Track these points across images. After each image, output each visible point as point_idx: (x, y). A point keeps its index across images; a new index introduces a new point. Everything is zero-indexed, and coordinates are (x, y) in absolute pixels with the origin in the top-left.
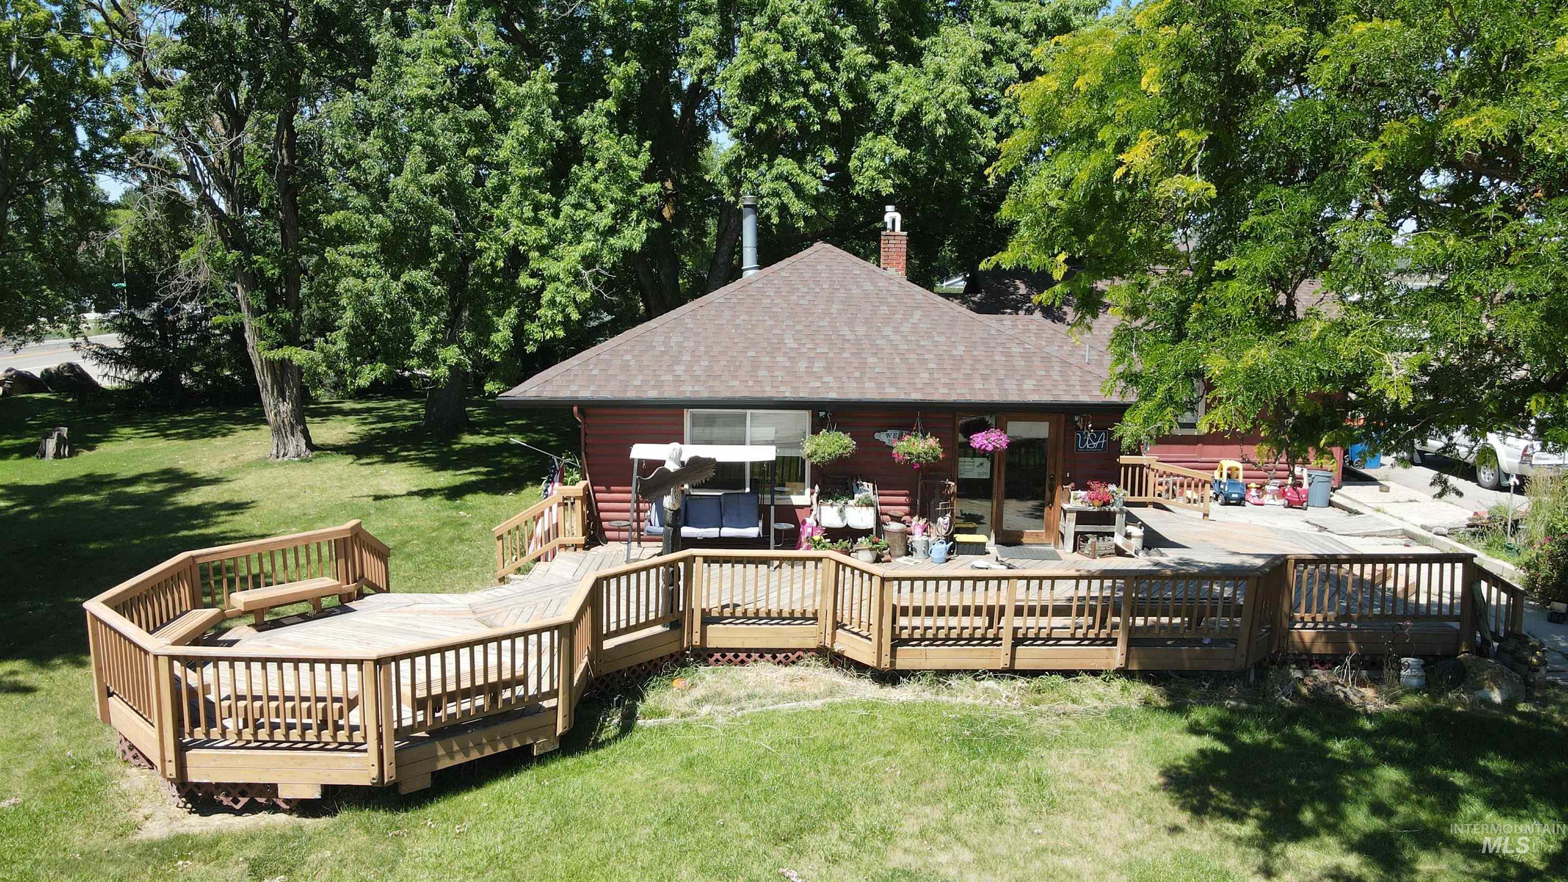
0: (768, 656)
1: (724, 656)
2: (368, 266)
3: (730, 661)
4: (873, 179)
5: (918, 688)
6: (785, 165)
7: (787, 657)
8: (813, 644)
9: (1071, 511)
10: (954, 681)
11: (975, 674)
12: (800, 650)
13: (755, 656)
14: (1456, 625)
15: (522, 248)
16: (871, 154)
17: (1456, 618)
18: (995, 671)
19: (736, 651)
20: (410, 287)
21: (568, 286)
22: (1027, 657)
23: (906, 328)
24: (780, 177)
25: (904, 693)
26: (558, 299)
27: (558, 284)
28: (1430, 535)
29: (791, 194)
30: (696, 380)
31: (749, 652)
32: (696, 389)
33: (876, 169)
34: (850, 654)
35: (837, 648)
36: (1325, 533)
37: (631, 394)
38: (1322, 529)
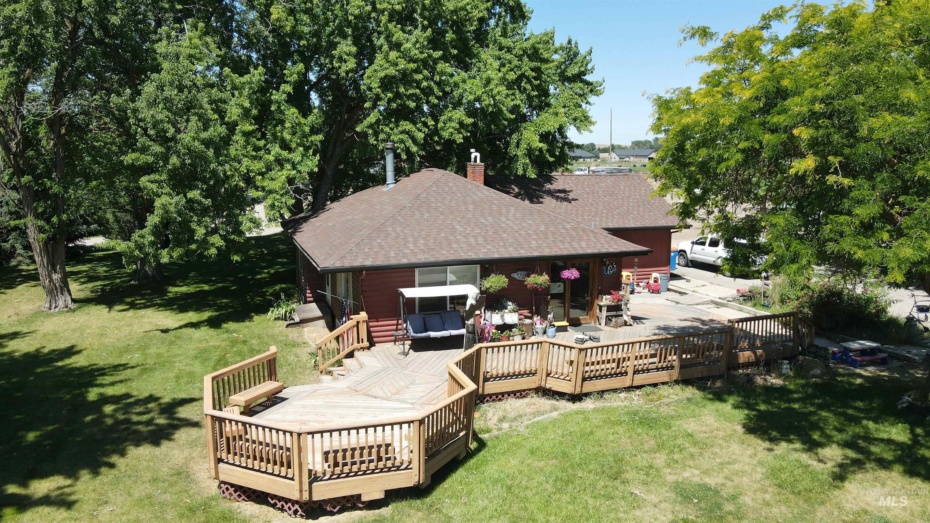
0: (512, 395)
1: (491, 398)
2: (162, 188)
3: (494, 400)
4: (452, 134)
5: (592, 401)
6: (406, 125)
7: (521, 394)
8: (534, 386)
9: (604, 306)
10: (606, 396)
11: (615, 390)
12: (527, 390)
13: (506, 396)
14: (791, 344)
15: (252, 175)
16: (450, 119)
17: (790, 340)
18: (625, 388)
19: (497, 395)
20: (190, 201)
21: (282, 195)
22: (640, 379)
23: (511, 216)
24: (403, 132)
25: (588, 404)
26: (276, 204)
27: (274, 195)
28: (725, 302)
29: (410, 141)
30: (423, 251)
31: (503, 394)
32: (426, 256)
33: (453, 128)
34: (555, 388)
35: (548, 386)
36: (679, 305)
37: (393, 262)
38: (678, 303)
